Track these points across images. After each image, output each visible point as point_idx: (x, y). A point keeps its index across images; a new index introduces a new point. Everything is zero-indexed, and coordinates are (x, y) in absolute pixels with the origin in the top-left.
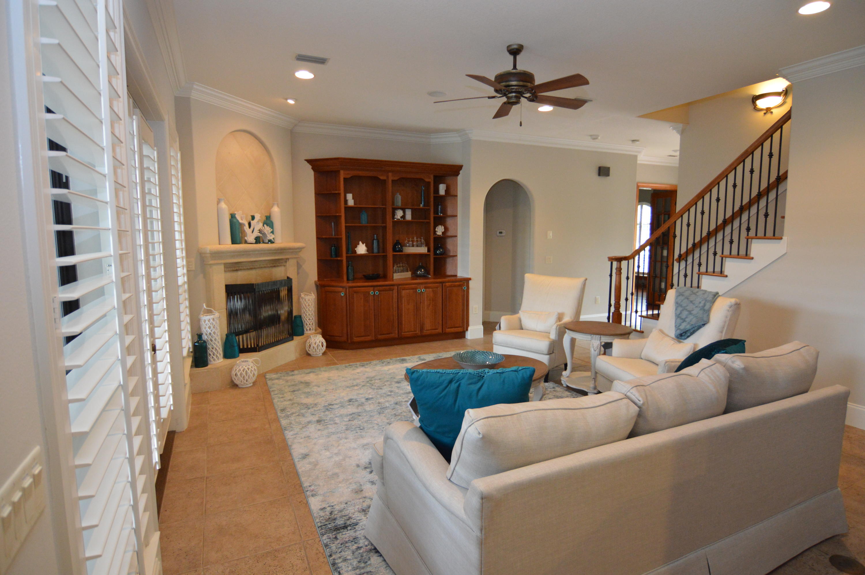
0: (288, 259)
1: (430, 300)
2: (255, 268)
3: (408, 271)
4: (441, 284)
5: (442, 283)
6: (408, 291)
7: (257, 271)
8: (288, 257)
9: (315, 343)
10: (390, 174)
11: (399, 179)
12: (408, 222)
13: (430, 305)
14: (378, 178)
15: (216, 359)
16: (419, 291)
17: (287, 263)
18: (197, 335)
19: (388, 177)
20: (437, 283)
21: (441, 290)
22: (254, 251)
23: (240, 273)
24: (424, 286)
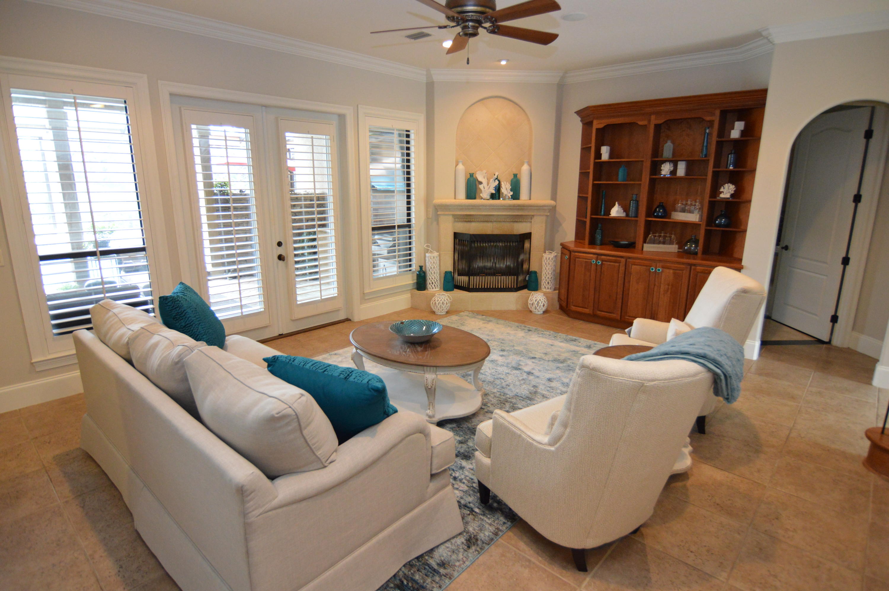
0: (533, 216)
1: (668, 285)
2: (491, 222)
3: (673, 244)
4: (689, 267)
5: (691, 265)
6: (638, 267)
7: (495, 224)
8: (532, 214)
9: (536, 300)
10: (653, 117)
11: (665, 122)
12: (681, 178)
13: (667, 291)
14: (637, 124)
15: (434, 288)
16: (652, 269)
17: (533, 219)
18: (420, 266)
19: (649, 121)
20: (683, 263)
21: (687, 274)
22: (490, 206)
23: (473, 224)
24: (661, 264)
